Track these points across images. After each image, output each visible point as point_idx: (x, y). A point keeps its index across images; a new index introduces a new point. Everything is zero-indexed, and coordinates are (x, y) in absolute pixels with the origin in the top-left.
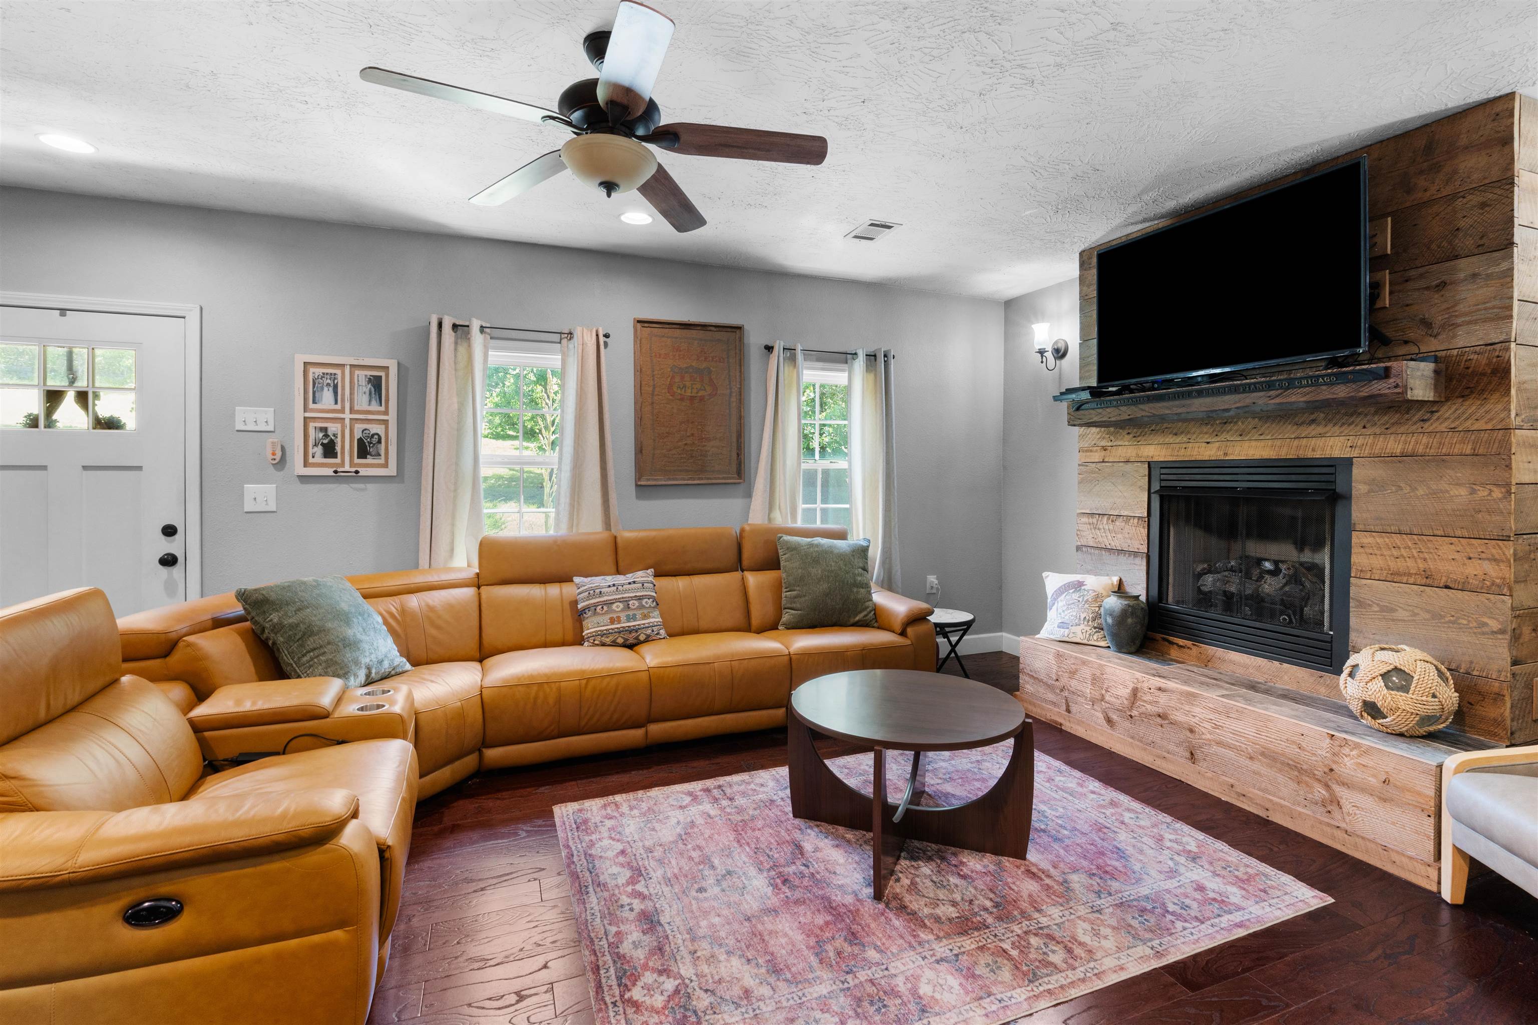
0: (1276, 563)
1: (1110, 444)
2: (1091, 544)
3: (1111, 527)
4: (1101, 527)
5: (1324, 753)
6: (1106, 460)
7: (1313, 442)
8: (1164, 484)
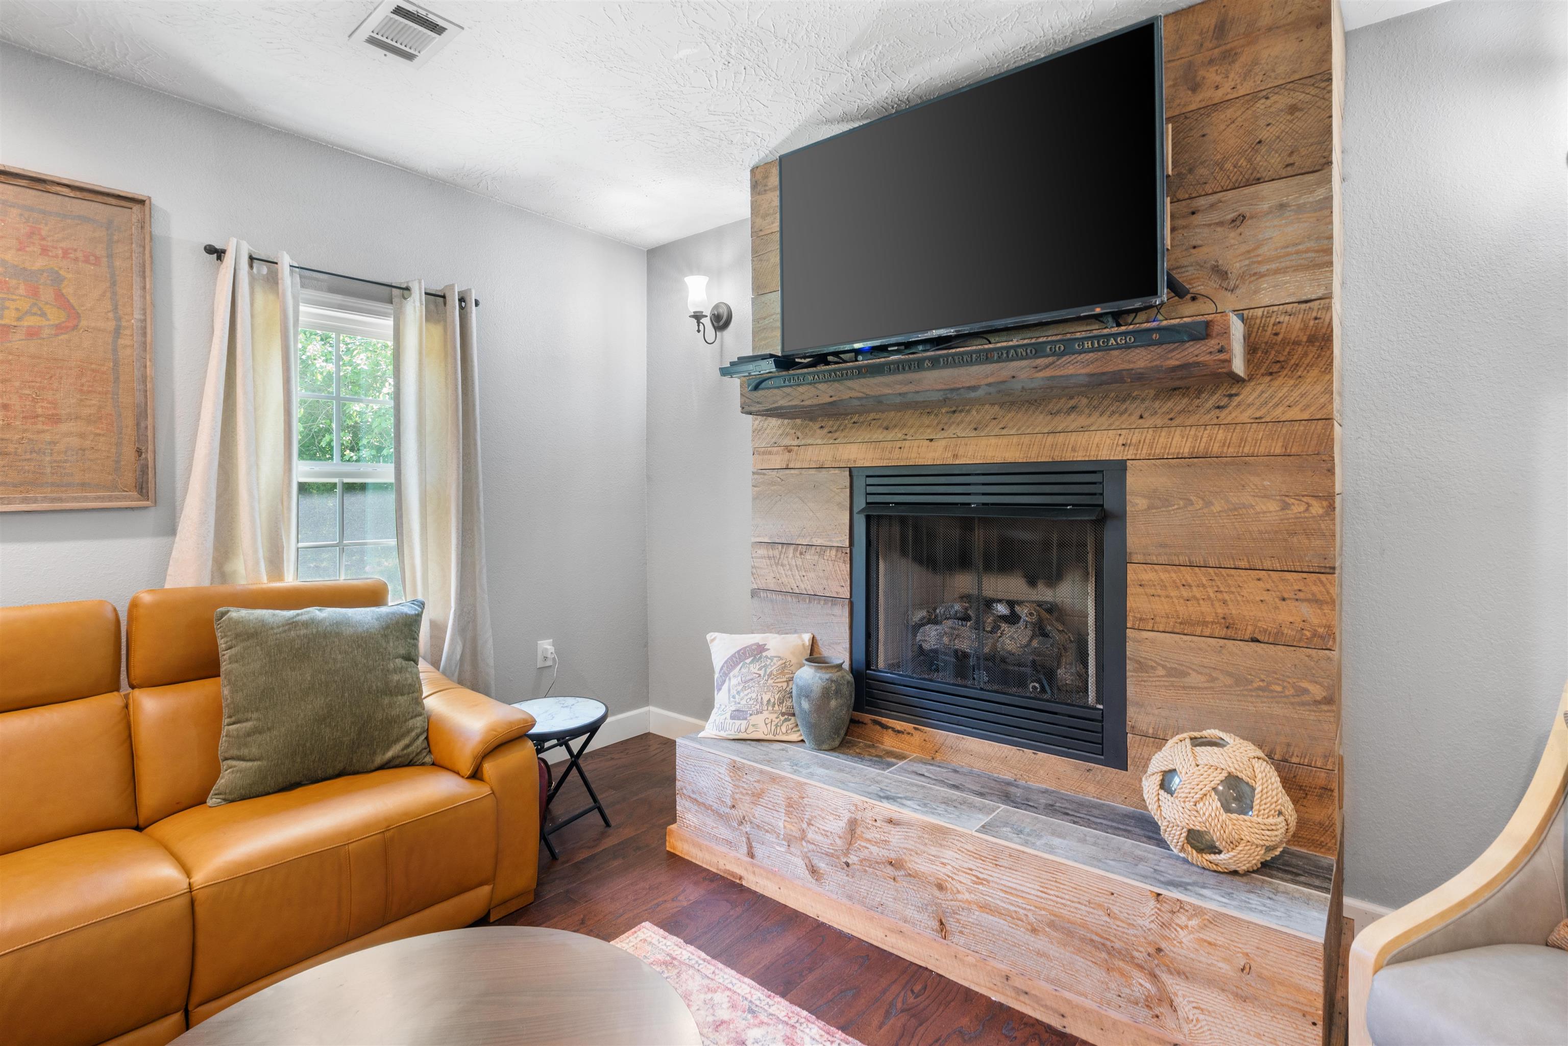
0: (1011, 604)
1: (796, 442)
2: (772, 587)
3: (799, 562)
4: (785, 562)
5: (1147, 923)
6: (791, 466)
7: (1073, 437)
8: (871, 499)
